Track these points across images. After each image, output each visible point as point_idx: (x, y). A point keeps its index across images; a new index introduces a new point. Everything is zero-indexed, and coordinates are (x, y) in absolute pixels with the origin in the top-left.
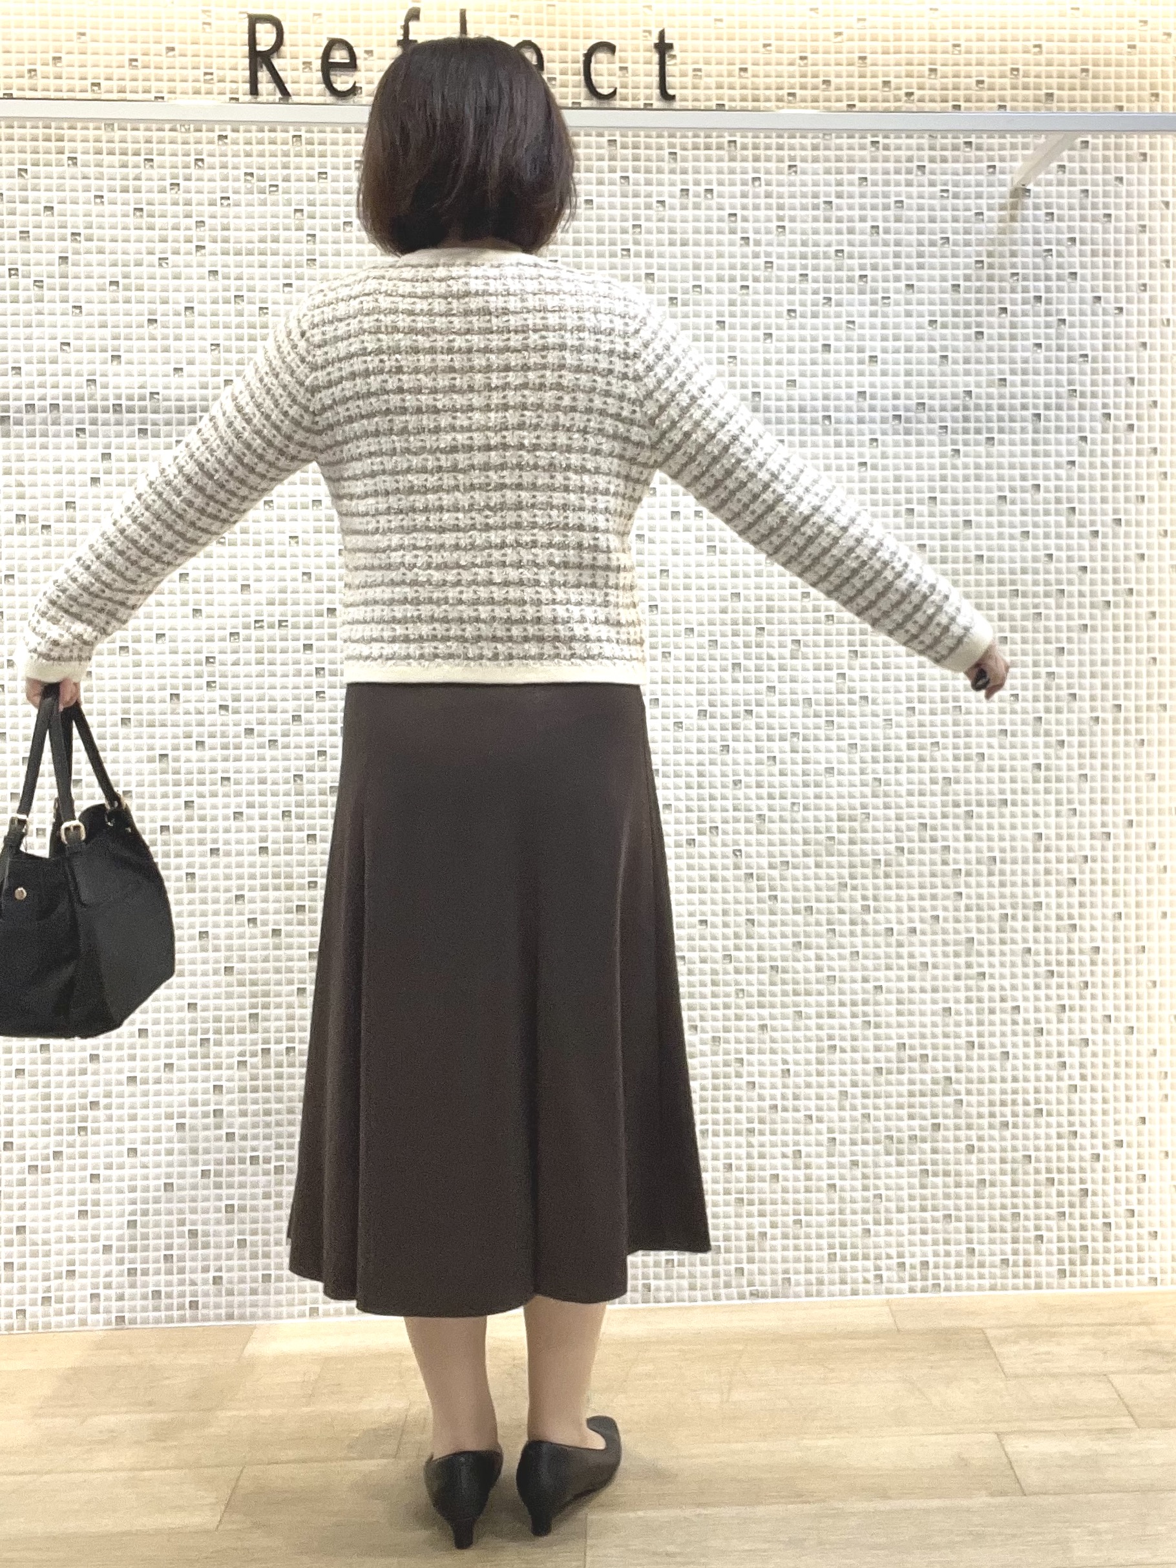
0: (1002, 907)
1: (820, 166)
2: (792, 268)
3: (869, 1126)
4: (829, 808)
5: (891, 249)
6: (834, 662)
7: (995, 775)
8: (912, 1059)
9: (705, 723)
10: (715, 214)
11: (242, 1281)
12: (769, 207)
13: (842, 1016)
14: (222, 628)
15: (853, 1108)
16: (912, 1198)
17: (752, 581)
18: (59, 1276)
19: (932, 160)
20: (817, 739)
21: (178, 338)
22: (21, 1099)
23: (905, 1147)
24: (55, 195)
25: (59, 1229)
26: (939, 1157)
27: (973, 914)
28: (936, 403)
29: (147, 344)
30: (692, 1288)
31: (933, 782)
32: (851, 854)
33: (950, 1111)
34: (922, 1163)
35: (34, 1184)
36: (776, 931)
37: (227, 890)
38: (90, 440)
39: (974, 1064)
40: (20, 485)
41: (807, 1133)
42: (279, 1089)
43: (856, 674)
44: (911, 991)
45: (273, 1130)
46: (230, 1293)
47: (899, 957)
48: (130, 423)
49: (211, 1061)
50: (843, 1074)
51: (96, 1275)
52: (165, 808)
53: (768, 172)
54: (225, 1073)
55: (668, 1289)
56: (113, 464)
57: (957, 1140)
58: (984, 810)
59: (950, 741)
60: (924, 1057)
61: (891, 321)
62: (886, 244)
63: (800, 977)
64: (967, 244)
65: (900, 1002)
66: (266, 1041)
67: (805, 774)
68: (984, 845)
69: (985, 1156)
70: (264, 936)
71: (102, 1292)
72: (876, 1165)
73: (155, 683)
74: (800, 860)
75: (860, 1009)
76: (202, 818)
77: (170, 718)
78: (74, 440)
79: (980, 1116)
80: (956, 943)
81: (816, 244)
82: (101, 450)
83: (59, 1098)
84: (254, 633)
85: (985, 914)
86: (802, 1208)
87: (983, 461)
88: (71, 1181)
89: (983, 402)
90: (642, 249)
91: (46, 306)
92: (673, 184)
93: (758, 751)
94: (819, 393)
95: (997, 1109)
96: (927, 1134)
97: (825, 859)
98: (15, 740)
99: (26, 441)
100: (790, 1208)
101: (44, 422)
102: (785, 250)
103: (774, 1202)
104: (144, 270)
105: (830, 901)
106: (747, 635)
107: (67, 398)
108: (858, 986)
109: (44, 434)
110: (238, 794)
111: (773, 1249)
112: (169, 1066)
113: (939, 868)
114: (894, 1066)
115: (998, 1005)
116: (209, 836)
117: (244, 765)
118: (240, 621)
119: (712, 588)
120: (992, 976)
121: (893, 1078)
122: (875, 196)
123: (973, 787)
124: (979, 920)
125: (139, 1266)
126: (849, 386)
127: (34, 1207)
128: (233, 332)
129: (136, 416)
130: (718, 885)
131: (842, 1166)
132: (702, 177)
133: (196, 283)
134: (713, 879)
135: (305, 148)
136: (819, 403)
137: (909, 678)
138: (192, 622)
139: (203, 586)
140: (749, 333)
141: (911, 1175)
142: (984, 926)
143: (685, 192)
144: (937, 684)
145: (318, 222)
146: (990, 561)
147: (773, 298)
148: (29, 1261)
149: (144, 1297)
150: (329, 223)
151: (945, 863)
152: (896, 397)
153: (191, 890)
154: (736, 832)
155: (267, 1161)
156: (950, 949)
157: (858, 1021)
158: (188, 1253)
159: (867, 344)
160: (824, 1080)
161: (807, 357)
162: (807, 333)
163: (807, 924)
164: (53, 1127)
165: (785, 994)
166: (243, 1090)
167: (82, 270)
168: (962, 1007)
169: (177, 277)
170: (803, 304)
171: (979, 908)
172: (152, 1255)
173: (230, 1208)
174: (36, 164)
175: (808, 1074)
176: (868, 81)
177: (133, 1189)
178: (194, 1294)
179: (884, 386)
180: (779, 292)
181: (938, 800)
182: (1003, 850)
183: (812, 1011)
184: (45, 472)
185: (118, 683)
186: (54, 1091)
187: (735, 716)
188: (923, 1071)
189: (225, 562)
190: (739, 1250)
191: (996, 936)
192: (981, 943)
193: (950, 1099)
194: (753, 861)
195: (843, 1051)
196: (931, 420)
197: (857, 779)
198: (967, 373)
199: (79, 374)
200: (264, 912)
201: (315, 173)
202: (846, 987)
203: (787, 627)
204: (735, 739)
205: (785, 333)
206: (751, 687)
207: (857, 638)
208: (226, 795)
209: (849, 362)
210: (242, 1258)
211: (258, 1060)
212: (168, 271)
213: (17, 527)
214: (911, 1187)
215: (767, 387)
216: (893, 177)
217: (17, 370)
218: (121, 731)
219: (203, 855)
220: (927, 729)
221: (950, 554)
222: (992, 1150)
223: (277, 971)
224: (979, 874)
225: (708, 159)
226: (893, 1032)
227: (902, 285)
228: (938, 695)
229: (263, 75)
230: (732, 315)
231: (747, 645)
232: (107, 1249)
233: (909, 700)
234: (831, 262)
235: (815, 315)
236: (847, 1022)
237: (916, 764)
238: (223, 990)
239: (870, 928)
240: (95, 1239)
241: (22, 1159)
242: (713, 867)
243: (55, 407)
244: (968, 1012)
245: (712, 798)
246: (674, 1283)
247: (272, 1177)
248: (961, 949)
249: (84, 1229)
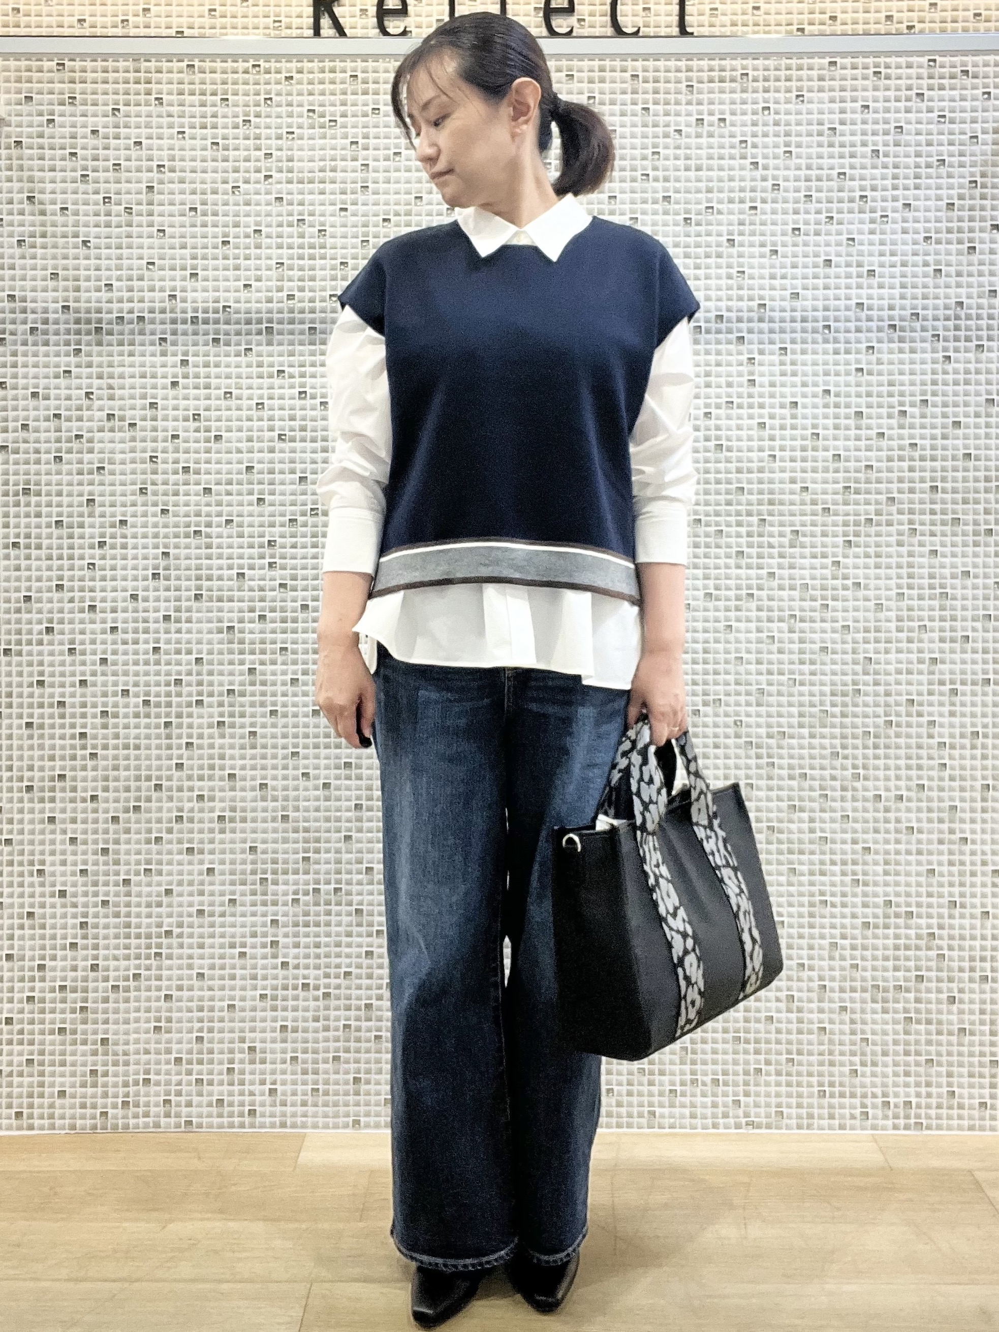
0: (984, 778)
1: (825, 96)
2: (797, 190)
3: (858, 975)
4: (822, 684)
5: (890, 172)
6: (829, 550)
7: (979, 656)
8: (897, 916)
9: (710, 605)
10: (727, 141)
11: (294, 1094)
12: (777, 135)
13: (833, 874)
14: (283, 515)
15: (843, 958)
16: (896, 1042)
17: (754, 476)
18: (136, 1083)
19: (931, 88)
20: (812, 621)
21: (247, 258)
22: (107, 927)
23: (890, 995)
24: (144, 131)
25: (137, 1042)
26: (922, 1006)
27: (956, 784)
28: (930, 313)
29: (221, 262)
30: (693, 1116)
31: (921, 661)
32: (843, 726)
33: (933, 964)
34: (906, 1011)
35: (116, 1001)
36: (773, 794)
37: (284, 747)
38: (171, 349)
39: (956, 922)
40: (111, 387)
41: (799, 980)
42: (328, 924)
43: (850, 561)
44: (898, 853)
45: (323, 961)
46: (284, 1104)
47: (887, 821)
48: (206, 333)
49: (269, 898)
50: (833, 926)
51: (168, 1083)
52: (231, 674)
53: (777, 102)
54: (280, 909)
55: (672, 1116)
56: (191, 370)
57: (939, 991)
58: (968, 688)
59: (937, 624)
60: (910, 914)
61: (887, 237)
62: (885, 167)
63: (795, 837)
64: (962, 165)
65: (887, 863)
66: (317, 882)
67: (802, 652)
68: (968, 720)
69: (966, 1007)
70: (316, 788)
71: (172, 1098)
72: (863, 1011)
73: (224, 562)
74: (796, 731)
75: (850, 867)
76: (263, 683)
77: (236, 594)
78: (158, 348)
79: (961, 970)
80: (940, 810)
81: (820, 168)
82: (180, 357)
83: (138, 926)
84: (311, 520)
85: (968, 784)
86: (794, 1048)
87: (972, 367)
88: (148, 1000)
89: (973, 312)
90: (660, 174)
91: (135, 230)
92: (689, 114)
93: (759, 630)
94: (820, 304)
95: (978, 964)
96: (912, 984)
97: (818, 730)
98: (103, 611)
99: (116, 349)
100: (783, 1047)
101: (132, 332)
102: (791, 174)
103: (768, 1042)
104: (219, 197)
105: (822, 768)
106: (749, 525)
107: (152, 311)
108: (848, 847)
109: (132, 343)
110: (295, 662)
111: (767, 1084)
112: (232, 902)
113: (925, 740)
114: (881, 921)
115: (979, 868)
116: (269, 699)
117: (300, 636)
118: (298, 508)
119: (718, 482)
120: (974, 842)
121: (880, 932)
122: (876, 122)
123: (957, 667)
124: (962, 789)
125: (205, 1077)
126: (848, 298)
127: (116, 1022)
128: (295, 251)
129: (211, 327)
130: (720, 752)
131: (832, 1011)
132: (715, 107)
133: (264, 208)
134: (716, 746)
135: (360, 87)
136: (820, 314)
137: (899, 566)
138: (255, 509)
139: (267, 477)
140: (756, 250)
141: (896, 1022)
142: (967, 795)
143: (700, 121)
144: (925, 571)
145: (371, 152)
146: (977, 459)
147: (779, 217)
148: (111, 1069)
149: (210, 1105)
150: (381, 153)
151: (931, 736)
152: (891, 308)
153: (253, 747)
154: (737, 704)
155: (317, 988)
156: (935, 815)
157: (848, 879)
158: (248, 1067)
159: (866, 259)
160: (816, 931)
161: (810, 271)
162: (810, 249)
163: (801, 789)
164: (132, 952)
165: (780, 852)
166: (296, 925)
167: (165, 197)
168: (945, 869)
169: (248, 204)
170: (806, 223)
171: (962, 778)
172: (216, 1067)
173: (284, 1028)
174: (127, 104)
175: (801, 926)
176: (872, 16)
177: (201, 1009)
178: (252, 1104)
179: (881, 298)
180: (785, 212)
181: (924, 678)
182: (985, 726)
183: (805, 868)
184: (132, 376)
185: (193, 562)
186: (134, 920)
187: (738, 598)
188: (907, 927)
189: (287, 456)
190: (736, 1084)
191: (979, 805)
192: (963, 811)
193: (933, 953)
194: (753, 730)
195: (833, 905)
196: (924, 329)
197: (849, 657)
198: (959, 285)
199: (162, 290)
200: (317, 768)
201: (369, 109)
202: (838, 846)
203: (787, 518)
204: (738, 620)
205: (790, 249)
206: (753, 572)
207: (851, 529)
208: (284, 663)
209: (848, 276)
210: (294, 1073)
211: (310, 898)
212: (241, 199)
213: (108, 425)
214: (896, 1033)
215: (772, 299)
216: (893, 105)
217: (109, 286)
218: (195, 605)
219: (263, 715)
220: (915, 613)
221: (939, 453)
222: (972, 1002)
223: (328, 820)
224: (963, 747)
225: (722, 91)
226: (880, 890)
227: (899, 204)
228: (926, 582)
229: (325, 22)
230: (741, 234)
231: (749, 535)
232: (178, 1061)
233: (899, 587)
234: (834, 184)
235: (817, 234)
236: (837, 879)
237: (904, 645)
238: (280, 835)
239: (860, 794)
240: (168, 1051)
241: (106, 979)
242: (716, 736)
243: (141, 319)
244: (951, 874)
245: (716, 673)
246: (677, 1111)
247: (321, 1003)
248: (945, 815)
249: (158, 1042)
